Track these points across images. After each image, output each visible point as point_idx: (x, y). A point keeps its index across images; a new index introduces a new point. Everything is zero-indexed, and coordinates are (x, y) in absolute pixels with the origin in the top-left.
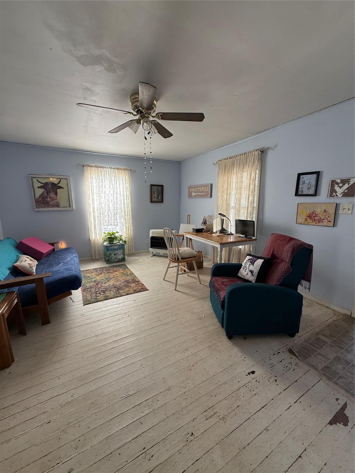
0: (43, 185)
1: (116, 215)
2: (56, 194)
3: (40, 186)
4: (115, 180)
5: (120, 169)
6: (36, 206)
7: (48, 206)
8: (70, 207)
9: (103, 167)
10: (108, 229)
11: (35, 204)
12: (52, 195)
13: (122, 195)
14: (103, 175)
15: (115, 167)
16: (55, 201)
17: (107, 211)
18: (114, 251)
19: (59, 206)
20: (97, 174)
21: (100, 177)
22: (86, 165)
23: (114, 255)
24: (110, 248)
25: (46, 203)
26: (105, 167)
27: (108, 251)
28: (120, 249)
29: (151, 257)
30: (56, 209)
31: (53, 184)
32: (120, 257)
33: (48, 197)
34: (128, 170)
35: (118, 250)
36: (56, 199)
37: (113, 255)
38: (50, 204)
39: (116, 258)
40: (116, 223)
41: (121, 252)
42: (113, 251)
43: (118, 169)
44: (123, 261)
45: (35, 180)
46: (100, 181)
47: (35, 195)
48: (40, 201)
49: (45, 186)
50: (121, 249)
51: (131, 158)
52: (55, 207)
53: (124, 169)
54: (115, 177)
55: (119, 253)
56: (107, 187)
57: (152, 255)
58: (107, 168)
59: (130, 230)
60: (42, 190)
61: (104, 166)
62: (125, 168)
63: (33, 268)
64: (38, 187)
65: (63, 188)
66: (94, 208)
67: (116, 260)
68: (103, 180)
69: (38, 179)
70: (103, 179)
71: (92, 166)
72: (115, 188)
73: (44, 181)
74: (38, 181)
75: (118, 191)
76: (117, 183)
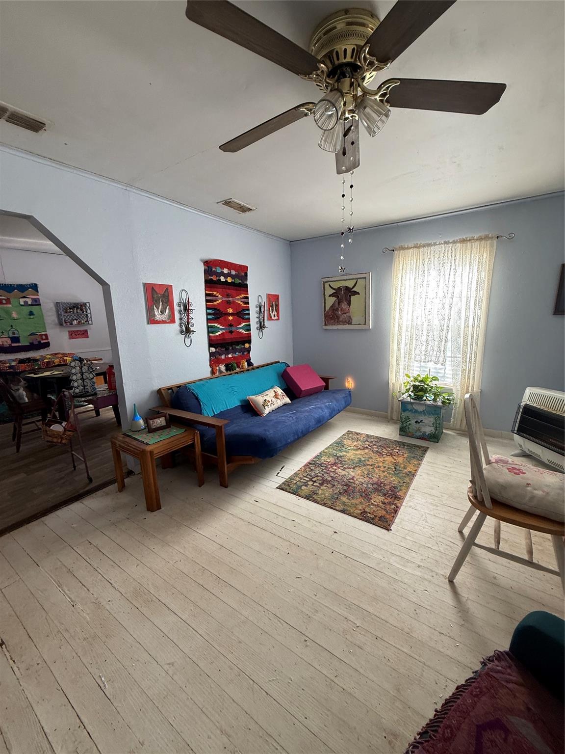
0: (335, 291)
1: (443, 343)
2: (349, 304)
3: (333, 294)
4: (453, 267)
5: (470, 240)
6: (325, 323)
7: (337, 322)
8: (365, 324)
9: (429, 245)
10: (426, 367)
11: (324, 320)
12: (344, 306)
13: (464, 300)
14: (426, 260)
15: (456, 239)
16: (347, 316)
17: (425, 333)
18: (417, 414)
19: (351, 323)
20: (415, 261)
21: (421, 266)
22: (398, 247)
23: (416, 422)
24: (409, 407)
25: (336, 317)
26: (435, 244)
27: (404, 411)
28: (430, 414)
29: (512, 455)
30: (347, 327)
31: (347, 288)
32: (428, 430)
33: (340, 309)
34: (492, 238)
35: (425, 415)
36: (348, 311)
37: (413, 422)
38: (341, 319)
39: (419, 430)
40: (441, 359)
41: (430, 421)
42: (413, 415)
43: (463, 241)
44: (433, 440)
45: (327, 285)
46: (420, 273)
47: (325, 306)
48: (330, 315)
49: (337, 293)
50: (433, 414)
51: (507, 206)
52: (346, 324)
53: (480, 239)
54: (453, 262)
55: (426, 421)
56: (433, 284)
57: (517, 452)
58: (439, 244)
59: (474, 378)
60: (333, 299)
61: (432, 242)
62: (482, 234)
63: (266, 407)
64: (330, 296)
65: (359, 294)
66: (400, 327)
67: (418, 434)
68: (426, 272)
69: (331, 283)
70: (426, 269)
71: (408, 248)
72: (451, 284)
73: (336, 285)
74: (330, 285)
75: (457, 291)
76: (457, 273)
